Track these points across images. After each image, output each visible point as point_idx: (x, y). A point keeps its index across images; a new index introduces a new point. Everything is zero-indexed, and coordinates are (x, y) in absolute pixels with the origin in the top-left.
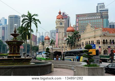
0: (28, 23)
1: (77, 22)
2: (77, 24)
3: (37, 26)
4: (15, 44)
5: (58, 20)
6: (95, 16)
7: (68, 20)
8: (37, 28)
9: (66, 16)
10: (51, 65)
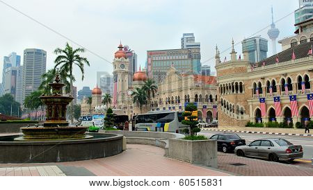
0: (67, 63)
1: (148, 64)
2: (150, 67)
3: (82, 70)
4: (58, 102)
5: (117, 59)
6: (180, 54)
7: (134, 60)
8: (83, 73)
9: (130, 52)
10: (121, 139)
